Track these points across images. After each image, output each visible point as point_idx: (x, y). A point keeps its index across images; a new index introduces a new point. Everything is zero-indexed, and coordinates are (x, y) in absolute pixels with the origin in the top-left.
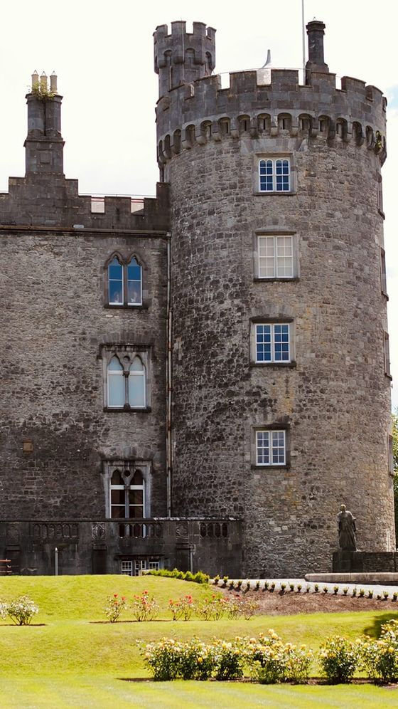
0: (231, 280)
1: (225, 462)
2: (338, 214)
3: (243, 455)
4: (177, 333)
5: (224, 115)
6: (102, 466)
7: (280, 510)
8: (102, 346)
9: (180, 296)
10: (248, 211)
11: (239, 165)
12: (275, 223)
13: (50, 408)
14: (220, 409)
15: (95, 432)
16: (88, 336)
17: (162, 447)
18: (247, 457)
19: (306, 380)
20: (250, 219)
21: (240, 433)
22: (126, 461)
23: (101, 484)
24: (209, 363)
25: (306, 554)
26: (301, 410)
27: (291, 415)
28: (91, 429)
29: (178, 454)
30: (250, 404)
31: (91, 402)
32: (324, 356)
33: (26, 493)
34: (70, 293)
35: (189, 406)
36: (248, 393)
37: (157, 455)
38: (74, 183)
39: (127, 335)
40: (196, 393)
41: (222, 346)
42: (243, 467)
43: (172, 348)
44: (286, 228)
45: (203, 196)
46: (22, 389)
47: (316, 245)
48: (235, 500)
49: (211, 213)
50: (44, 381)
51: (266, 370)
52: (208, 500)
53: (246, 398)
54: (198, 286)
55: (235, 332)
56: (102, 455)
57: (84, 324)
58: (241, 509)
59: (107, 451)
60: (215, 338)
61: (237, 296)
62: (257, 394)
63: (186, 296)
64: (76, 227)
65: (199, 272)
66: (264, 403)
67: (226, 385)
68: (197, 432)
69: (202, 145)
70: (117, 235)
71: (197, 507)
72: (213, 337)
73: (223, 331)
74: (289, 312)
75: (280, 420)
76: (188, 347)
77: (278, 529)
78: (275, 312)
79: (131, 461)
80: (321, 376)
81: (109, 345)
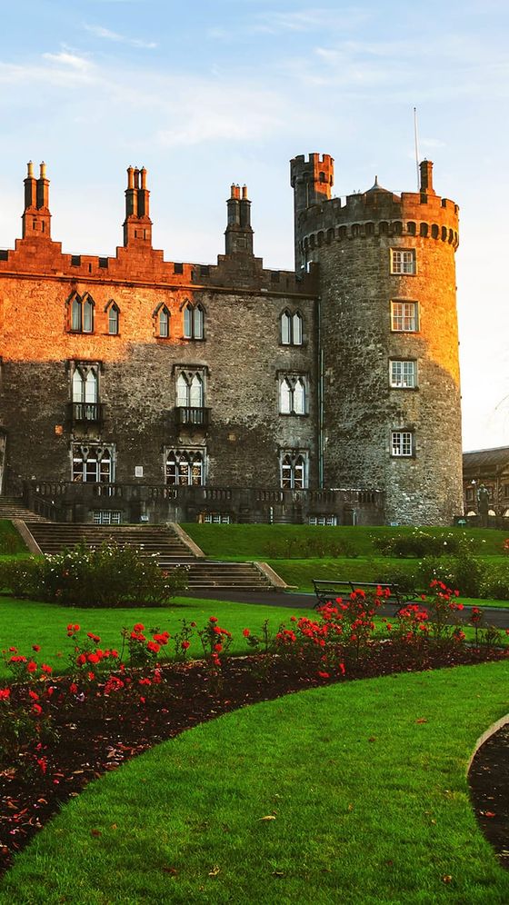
0: (374, 331)
1: (371, 453)
2: (441, 290)
3: (384, 448)
4: (328, 364)
5: (370, 221)
6: (279, 452)
7: (410, 486)
8: (278, 371)
9: (331, 340)
10: (386, 286)
11: (379, 254)
12: (405, 294)
13: (246, 412)
14: (366, 417)
15: (274, 430)
16: (270, 364)
17: (316, 440)
18: (388, 450)
19: (425, 399)
20: (387, 291)
21: (382, 434)
22: (293, 449)
23: (278, 465)
24: (358, 386)
25: (425, 516)
26: (422, 420)
27: (415, 422)
28: (271, 427)
29: (330, 445)
30: (389, 414)
31: (271, 409)
32: (434, 384)
33: (232, 469)
34: (258, 335)
35: (340, 414)
36: (388, 407)
37: (313, 446)
38: (260, 260)
39: (294, 364)
40: (346, 406)
41: (368, 375)
42: (384, 456)
43: (324, 374)
44: (410, 298)
45: (352, 274)
46: (228, 398)
47: (429, 310)
48: (378, 478)
49: (359, 285)
50: (242, 393)
51: (400, 392)
52: (357, 478)
53: (386, 411)
54: (347, 334)
55: (378, 366)
56: (278, 445)
57: (267, 356)
58: (383, 484)
59: (281, 443)
60: (363, 369)
61: (379, 342)
62: (394, 408)
63: (336, 339)
64: (262, 290)
65: (349, 324)
66: (399, 414)
67: (372, 401)
68: (347, 432)
69: (351, 239)
70: (288, 297)
71: (348, 482)
72: (360, 369)
73: (368, 365)
74: (414, 354)
75: (409, 425)
76: (339, 373)
77: (408, 499)
78: (405, 354)
79: (296, 449)
80: (433, 397)
81: (283, 371)
